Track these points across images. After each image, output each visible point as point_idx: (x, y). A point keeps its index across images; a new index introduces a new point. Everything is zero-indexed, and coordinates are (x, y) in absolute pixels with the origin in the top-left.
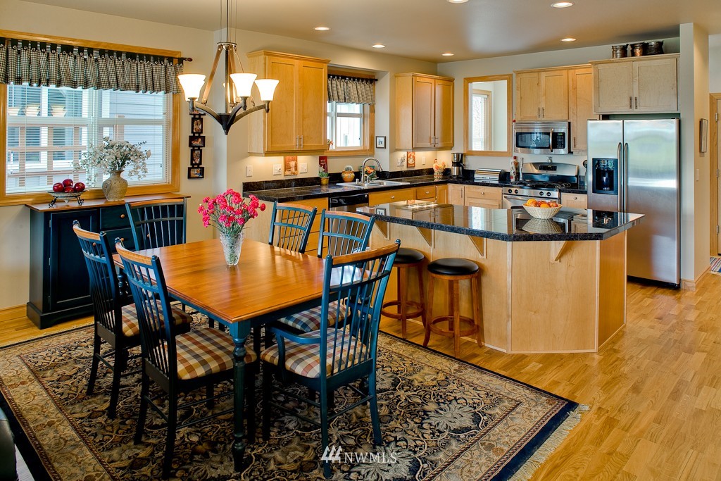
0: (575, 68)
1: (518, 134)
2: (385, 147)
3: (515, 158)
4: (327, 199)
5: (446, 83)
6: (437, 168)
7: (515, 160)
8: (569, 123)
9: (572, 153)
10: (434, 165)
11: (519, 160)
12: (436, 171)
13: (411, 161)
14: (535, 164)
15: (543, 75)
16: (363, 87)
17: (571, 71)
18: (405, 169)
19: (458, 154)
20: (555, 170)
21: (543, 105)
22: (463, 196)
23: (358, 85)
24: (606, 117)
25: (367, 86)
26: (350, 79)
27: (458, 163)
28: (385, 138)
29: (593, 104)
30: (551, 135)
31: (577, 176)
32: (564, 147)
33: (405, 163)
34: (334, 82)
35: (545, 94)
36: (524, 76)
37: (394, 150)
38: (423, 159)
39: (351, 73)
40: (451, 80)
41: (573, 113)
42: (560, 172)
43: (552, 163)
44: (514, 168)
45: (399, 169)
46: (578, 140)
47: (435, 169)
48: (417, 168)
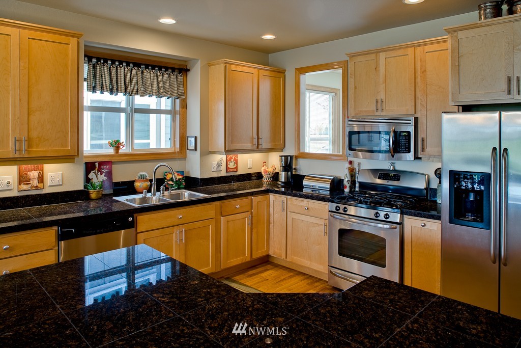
0: (424, 44)
1: (351, 134)
2: (196, 149)
3: (351, 163)
4: (56, 228)
5: (273, 74)
6: (266, 172)
7: (349, 166)
8: (416, 120)
9: (420, 158)
10: (263, 168)
11: (356, 166)
12: (265, 176)
13: (231, 165)
14: (374, 172)
15: (383, 56)
16: (165, 78)
17: (419, 49)
18: (223, 173)
19: (286, 157)
20: (398, 180)
21: (382, 96)
22: (285, 209)
23: (160, 76)
24: (467, 109)
25: (173, 77)
26: (147, 67)
27: (287, 167)
28: (196, 138)
29: (450, 90)
30: (392, 134)
31: (426, 189)
32: (409, 152)
33: (223, 168)
34: (121, 71)
35: (385, 81)
36: (359, 59)
37: (207, 152)
38: (248, 162)
39: (151, 60)
40: (282, 72)
41: (421, 104)
42: (405, 183)
43: (395, 170)
44: (349, 176)
45: (215, 175)
46: (429, 142)
47: (263, 173)
48: (240, 172)
